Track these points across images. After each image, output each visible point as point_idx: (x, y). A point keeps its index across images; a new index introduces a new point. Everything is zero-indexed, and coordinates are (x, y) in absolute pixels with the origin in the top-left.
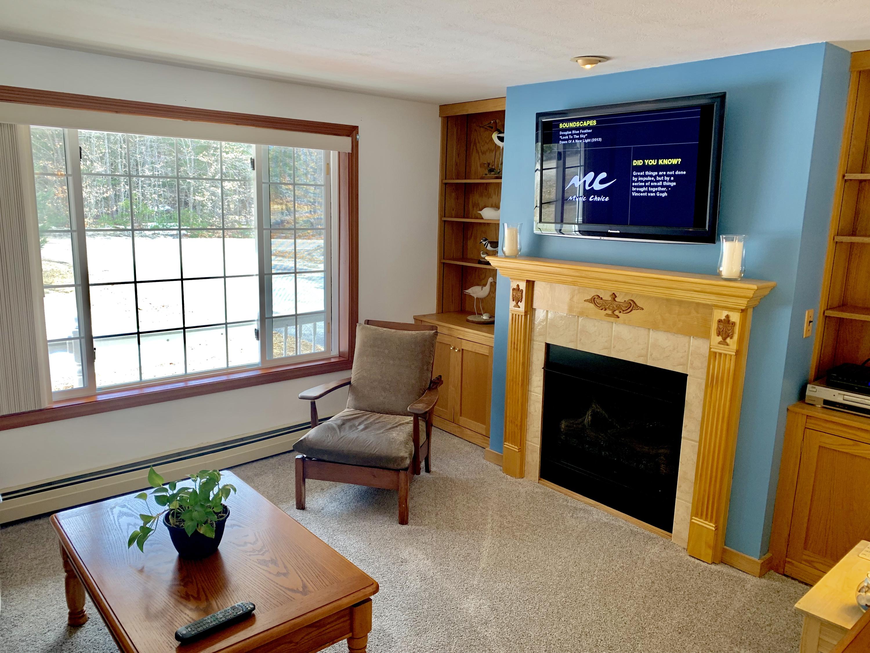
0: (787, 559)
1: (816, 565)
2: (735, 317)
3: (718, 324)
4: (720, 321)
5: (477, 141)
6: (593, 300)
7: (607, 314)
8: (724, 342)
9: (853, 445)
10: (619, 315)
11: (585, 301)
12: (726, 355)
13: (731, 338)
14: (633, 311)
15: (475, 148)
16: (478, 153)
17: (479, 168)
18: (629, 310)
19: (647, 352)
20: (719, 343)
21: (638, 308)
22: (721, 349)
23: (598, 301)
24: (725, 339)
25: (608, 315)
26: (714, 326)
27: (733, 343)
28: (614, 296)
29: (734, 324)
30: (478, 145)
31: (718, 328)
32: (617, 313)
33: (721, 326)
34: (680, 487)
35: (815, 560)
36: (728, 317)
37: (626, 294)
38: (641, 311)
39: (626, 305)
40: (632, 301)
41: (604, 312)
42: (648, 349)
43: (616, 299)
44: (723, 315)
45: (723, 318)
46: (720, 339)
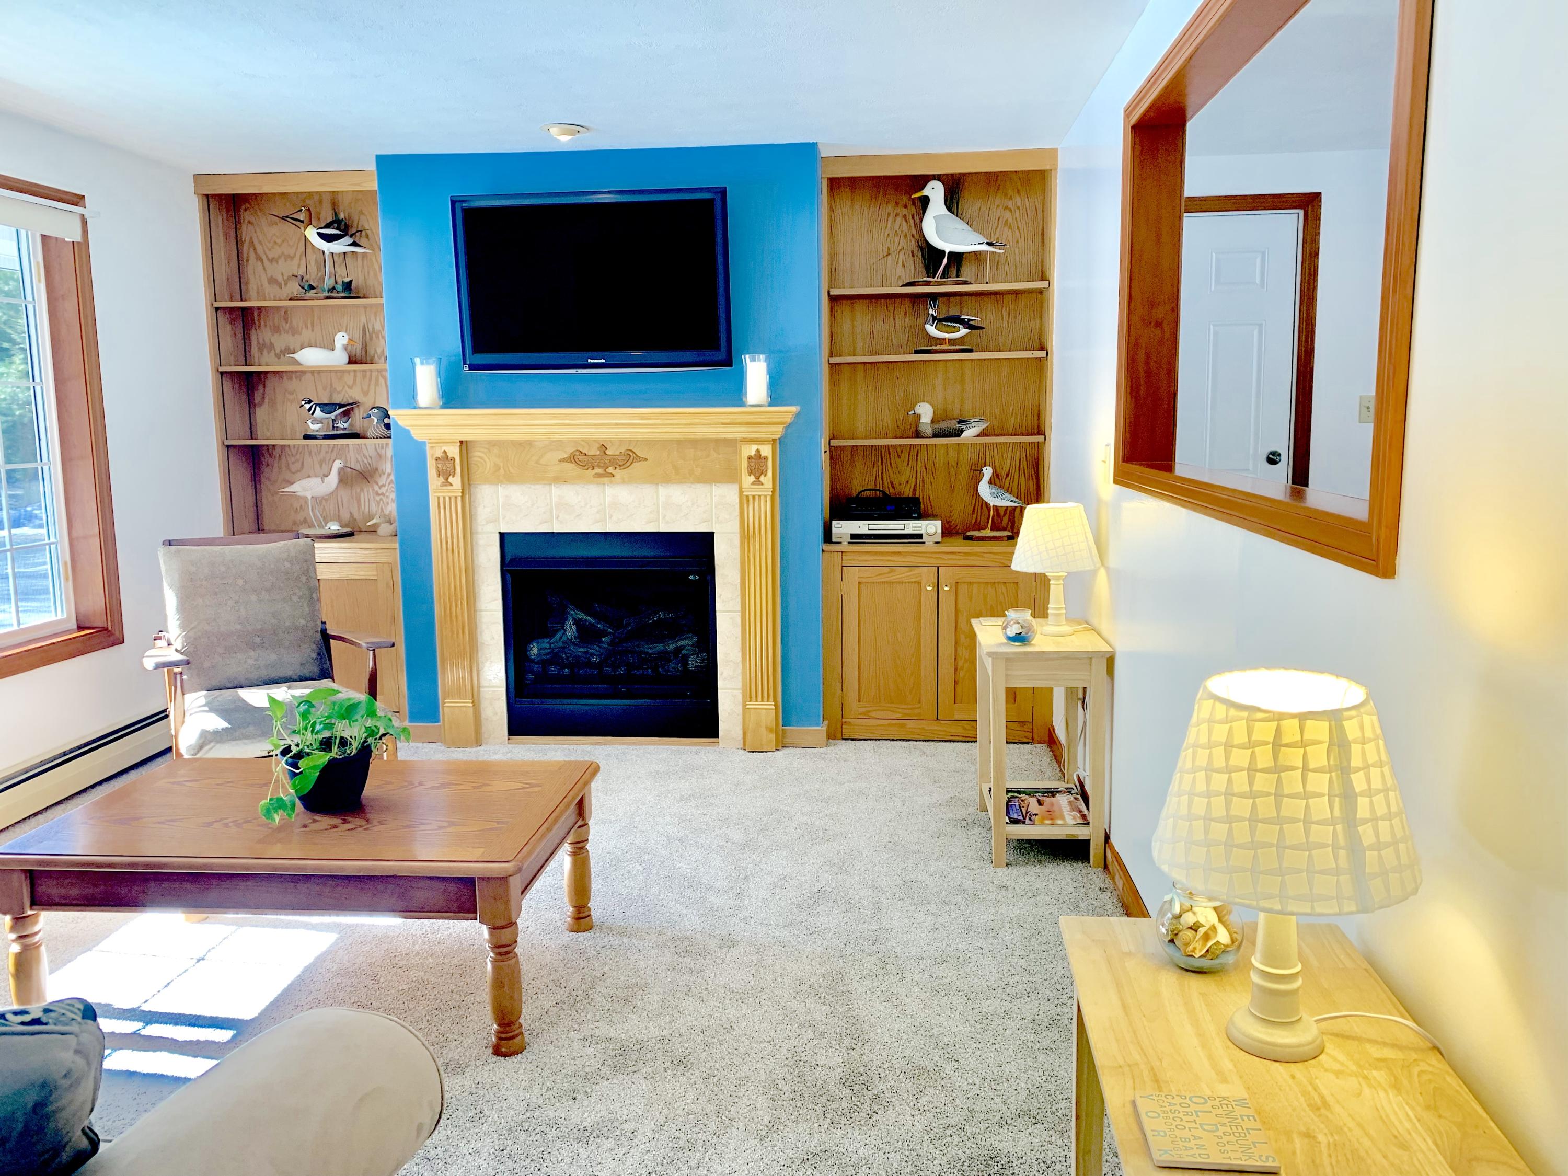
0: (844, 720)
1: (874, 714)
2: (766, 450)
3: (749, 462)
4: (750, 458)
5: (255, 241)
6: (572, 459)
7: (596, 474)
8: (758, 482)
9: (889, 573)
10: (614, 472)
11: (560, 461)
12: (760, 496)
13: (765, 475)
14: (634, 464)
15: (252, 250)
16: (261, 260)
17: (266, 285)
18: (628, 464)
19: (658, 515)
20: (753, 484)
21: (638, 459)
22: (757, 491)
23: (582, 458)
24: (758, 478)
25: (599, 476)
26: (745, 464)
27: (767, 480)
28: (604, 447)
29: (766, 458)
30: (258, 247)
31: (749, 466)
32: (610, 470)
33: (752, 464)
34: (722, 673)
35: (871, 709)
36: (758, 451)
37: (621, 441)
38: (646, 462)
39: (624, 458)
40: (631, 451)
41: (591, 473)
42: (658, 512)
43: (607, 452)
44: (752, 450)
45: (753, 453)
46: (752, 478)
